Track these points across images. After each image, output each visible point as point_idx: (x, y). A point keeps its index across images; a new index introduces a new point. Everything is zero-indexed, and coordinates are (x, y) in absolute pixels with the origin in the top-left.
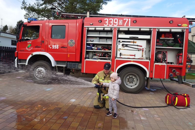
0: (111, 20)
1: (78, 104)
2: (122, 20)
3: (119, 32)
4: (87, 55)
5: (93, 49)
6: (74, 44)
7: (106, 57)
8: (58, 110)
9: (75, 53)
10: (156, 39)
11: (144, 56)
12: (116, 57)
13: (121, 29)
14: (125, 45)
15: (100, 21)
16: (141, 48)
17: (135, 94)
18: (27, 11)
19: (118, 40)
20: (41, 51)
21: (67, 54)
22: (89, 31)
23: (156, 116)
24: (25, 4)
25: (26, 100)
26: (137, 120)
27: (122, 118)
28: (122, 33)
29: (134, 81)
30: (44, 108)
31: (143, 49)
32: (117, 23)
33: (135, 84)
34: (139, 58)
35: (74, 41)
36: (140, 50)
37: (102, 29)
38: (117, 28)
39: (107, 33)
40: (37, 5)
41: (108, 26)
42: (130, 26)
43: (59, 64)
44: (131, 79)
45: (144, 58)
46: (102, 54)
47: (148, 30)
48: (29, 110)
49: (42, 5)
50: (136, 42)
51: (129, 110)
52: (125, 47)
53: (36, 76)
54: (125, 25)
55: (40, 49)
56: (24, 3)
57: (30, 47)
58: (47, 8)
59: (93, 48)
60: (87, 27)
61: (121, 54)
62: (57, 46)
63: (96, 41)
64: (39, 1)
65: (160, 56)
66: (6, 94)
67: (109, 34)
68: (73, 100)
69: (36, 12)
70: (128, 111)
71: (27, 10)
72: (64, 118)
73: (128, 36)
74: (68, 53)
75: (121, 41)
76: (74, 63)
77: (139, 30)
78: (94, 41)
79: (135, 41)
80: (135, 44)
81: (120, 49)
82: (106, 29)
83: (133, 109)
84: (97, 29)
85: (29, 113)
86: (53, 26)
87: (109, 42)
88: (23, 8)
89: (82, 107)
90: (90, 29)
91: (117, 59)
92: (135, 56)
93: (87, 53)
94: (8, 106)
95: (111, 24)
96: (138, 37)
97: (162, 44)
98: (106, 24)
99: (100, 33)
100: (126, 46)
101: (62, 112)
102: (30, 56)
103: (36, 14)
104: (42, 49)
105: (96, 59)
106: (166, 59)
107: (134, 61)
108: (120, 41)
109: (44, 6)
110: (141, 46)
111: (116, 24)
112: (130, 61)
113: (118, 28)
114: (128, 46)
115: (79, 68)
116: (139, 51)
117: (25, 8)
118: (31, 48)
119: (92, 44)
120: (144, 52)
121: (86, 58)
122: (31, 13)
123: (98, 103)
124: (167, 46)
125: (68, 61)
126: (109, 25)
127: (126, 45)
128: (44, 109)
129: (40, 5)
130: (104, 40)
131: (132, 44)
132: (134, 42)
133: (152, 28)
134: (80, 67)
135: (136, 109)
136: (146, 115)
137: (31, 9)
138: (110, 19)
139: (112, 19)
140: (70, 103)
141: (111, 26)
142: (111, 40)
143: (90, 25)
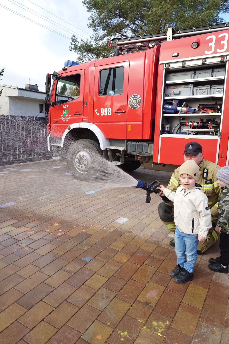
0: (223, 38)
1: (128, 229)
4: (167, 127)
5: (177, 112)
6: (140, 103)
7: (208, 128)
15: (195, 45)
18: (79, 53)
20: (83, 121)
21: (127, 125)
22: (169, 72)
24: (76, 41)
35: (139, 96)
37: (200, 63)
39: (213, 72)
40: (96, 40)
41: (215, 52)
43: (114, 146)
53: (77, 167)
55: (82, 117)
56: (74, 39)
57: (67, 116)
59: (179, 108)
60: (166, 64)
62: (109, 110)
63: (186, 94)
64: (98, 32)
67: (218, 73)
69: (93, 53)
71: (79, 50)
72: (83, 259)
74: (128, 123)
76: (139, 143)
78: (181, 93)
82: (209, 61)
84: (188, 64)
85: (31, 237)
87: (217, 93)
88: (73, 48)
89: (133, 239)
90: (172, 66)
93: (167, 120)
95: (222, 47)
98: (211, 50)
103: (94, 57)
104: (84, 117)
105: (186, 134)
115: (149, 153)
118: (68, 117)
119: (177, 101)
121: (163, 131)
122: (85, 55)
125: (128, 138)
126: (218, 50)
129: (99, 39)
130: (205, 88)
134: (151, 151)
138: (220, 36)
139: (226, 35)
141: (221, 52)
142: (222, 87)
143: (173, 57)
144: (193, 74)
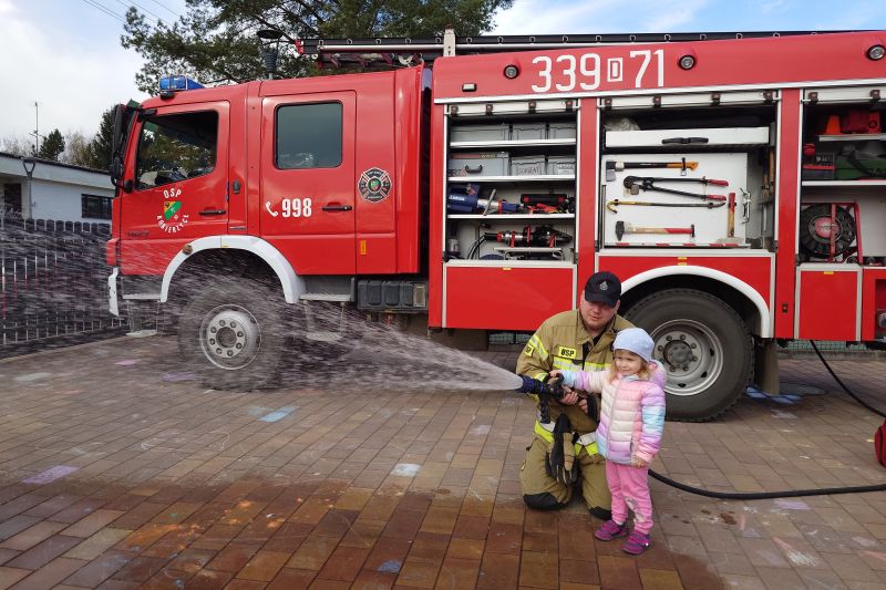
0: (566, 64)
1: (436, 486)
2: (621, 60)
3: (611, 117)
4: (453, 242)
5: (480, 210)
6: (388, 188)
7: (548, 246)
8: (343, 523)
9: (392, 235)
10: (803, 145)
11: (741, 232)
12: (599, 244)
13: (616, 104)
14: (640, 183)
15: (511, 72)
16: (724, 192)
17: (704, 421)
18: (149, 54)
19: (607, 158)
20: (228, 233)
21: (357, 241)
22: (457, 122)
23: (864, 542)
24: (141, 23)
25: (177, 473)
26: (774, 568)
27: (685, 558)
28: (626, 123)
29: (694, 359)
30: (273, 519)
31: (733, 196)
32: (596, 73)
33: (699, 371)
34: (713, 241)
35: (385, 173)
36: (715, 203)
37: (524, 108)
38: (598, 100)
39: (547, 129)
40: (195, 27)
41: (553, 90)
42: (665, 86)
43: (318, 292)
44: (679, 350)
45: (740, 239)
46: (524, 234)
47: (759, 98)
48: (197, 531)
49: (213, 24)
50: (693, 166)
51: (709, 513)
52: (641, 191)
53: (212, 355)
54: (638, 83)
55: (224, 221)
56: (132, 18)
57: (176, 217)
58: (237, 38)
59: (482, 202)
60: (448, 104)
61: (620, 229)
62: (305, 204)
63: (494, 172)
64: (201, 8)
65: (825, 227)
66: (77, 450)
67: (558, 132)
68: (408, 470)
69: (188, 59)
70: (702, 518)
71: (149, 48)
72: (380, 569)
73: (655, 137)
74: (360, 236)
75: (620, 165)
76: (389, 283)
77: (713, 105)
78: (484, 170)
79: (690, 158)
80: (689, 174)
81: (616, 203)
82: (541, 107)
83: (726, 505)
84: (498, 109)
85: (196, 545)
86: (279, 107)
87: (560, 172)
88: (131, 42)
89: (460, 504)
90: (463, 111)
91: (604, 252)
92: (691, 232)
93: (454, 228)
94: (88, 510)
95: (566, 81)
96: (706, 140)
97: (832, 168)
98: (544, 86)
99: (511, 131)
100: (645, 188)
101: (369, 536)
102: (180, 258)
103: (189, 68)
104: (232, 222)
105: (501, 258)
106: (854, 244)
107: (691, 261)
108: (617, 166)
109: (223, 28)
110: (724, 184)
111: (590, 80)
112: (673, 261)
113: (601, 98)
114: (656, 185)
115: (416, 304)
116: (711, 206)
117: (138, 42)
118: (180, 220)
119: (478, 187)
120: (739, 210)
121: (449, 256)
122: (166, 62)
123: (546, 484)
124: (857, 173)
125: (359, 272)
126: (559, 87)
127: (645, 179)
128: (272, 525)
129: (204, 24)
130: (534, 161)
131: (675, 173)
132: (684, 166)
133: (777, 90)
134: (419, 301)
135: (746, 508)
136: (806, 537)
137: (167, 46)
138: (560, 59)
139: (572, 58)
140: (397, 483)
141: (566, 91)
142: (573, 160)
143: (464, 91)
144: (507, 131)
